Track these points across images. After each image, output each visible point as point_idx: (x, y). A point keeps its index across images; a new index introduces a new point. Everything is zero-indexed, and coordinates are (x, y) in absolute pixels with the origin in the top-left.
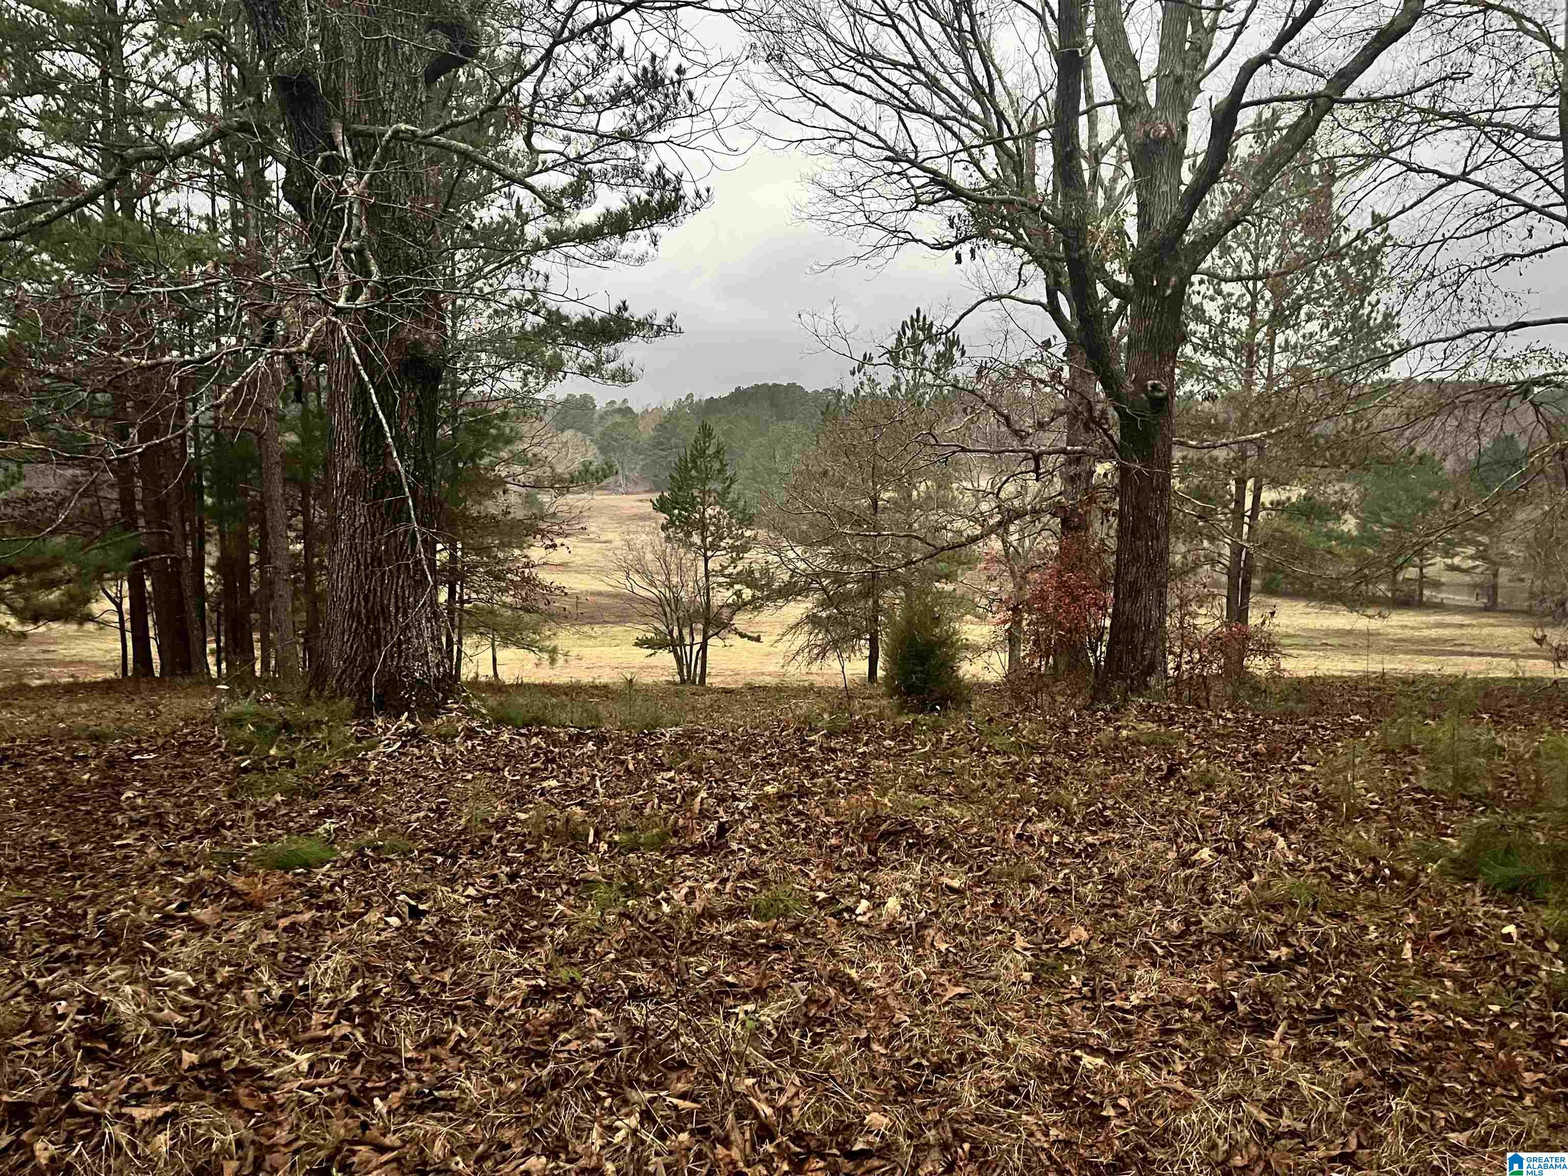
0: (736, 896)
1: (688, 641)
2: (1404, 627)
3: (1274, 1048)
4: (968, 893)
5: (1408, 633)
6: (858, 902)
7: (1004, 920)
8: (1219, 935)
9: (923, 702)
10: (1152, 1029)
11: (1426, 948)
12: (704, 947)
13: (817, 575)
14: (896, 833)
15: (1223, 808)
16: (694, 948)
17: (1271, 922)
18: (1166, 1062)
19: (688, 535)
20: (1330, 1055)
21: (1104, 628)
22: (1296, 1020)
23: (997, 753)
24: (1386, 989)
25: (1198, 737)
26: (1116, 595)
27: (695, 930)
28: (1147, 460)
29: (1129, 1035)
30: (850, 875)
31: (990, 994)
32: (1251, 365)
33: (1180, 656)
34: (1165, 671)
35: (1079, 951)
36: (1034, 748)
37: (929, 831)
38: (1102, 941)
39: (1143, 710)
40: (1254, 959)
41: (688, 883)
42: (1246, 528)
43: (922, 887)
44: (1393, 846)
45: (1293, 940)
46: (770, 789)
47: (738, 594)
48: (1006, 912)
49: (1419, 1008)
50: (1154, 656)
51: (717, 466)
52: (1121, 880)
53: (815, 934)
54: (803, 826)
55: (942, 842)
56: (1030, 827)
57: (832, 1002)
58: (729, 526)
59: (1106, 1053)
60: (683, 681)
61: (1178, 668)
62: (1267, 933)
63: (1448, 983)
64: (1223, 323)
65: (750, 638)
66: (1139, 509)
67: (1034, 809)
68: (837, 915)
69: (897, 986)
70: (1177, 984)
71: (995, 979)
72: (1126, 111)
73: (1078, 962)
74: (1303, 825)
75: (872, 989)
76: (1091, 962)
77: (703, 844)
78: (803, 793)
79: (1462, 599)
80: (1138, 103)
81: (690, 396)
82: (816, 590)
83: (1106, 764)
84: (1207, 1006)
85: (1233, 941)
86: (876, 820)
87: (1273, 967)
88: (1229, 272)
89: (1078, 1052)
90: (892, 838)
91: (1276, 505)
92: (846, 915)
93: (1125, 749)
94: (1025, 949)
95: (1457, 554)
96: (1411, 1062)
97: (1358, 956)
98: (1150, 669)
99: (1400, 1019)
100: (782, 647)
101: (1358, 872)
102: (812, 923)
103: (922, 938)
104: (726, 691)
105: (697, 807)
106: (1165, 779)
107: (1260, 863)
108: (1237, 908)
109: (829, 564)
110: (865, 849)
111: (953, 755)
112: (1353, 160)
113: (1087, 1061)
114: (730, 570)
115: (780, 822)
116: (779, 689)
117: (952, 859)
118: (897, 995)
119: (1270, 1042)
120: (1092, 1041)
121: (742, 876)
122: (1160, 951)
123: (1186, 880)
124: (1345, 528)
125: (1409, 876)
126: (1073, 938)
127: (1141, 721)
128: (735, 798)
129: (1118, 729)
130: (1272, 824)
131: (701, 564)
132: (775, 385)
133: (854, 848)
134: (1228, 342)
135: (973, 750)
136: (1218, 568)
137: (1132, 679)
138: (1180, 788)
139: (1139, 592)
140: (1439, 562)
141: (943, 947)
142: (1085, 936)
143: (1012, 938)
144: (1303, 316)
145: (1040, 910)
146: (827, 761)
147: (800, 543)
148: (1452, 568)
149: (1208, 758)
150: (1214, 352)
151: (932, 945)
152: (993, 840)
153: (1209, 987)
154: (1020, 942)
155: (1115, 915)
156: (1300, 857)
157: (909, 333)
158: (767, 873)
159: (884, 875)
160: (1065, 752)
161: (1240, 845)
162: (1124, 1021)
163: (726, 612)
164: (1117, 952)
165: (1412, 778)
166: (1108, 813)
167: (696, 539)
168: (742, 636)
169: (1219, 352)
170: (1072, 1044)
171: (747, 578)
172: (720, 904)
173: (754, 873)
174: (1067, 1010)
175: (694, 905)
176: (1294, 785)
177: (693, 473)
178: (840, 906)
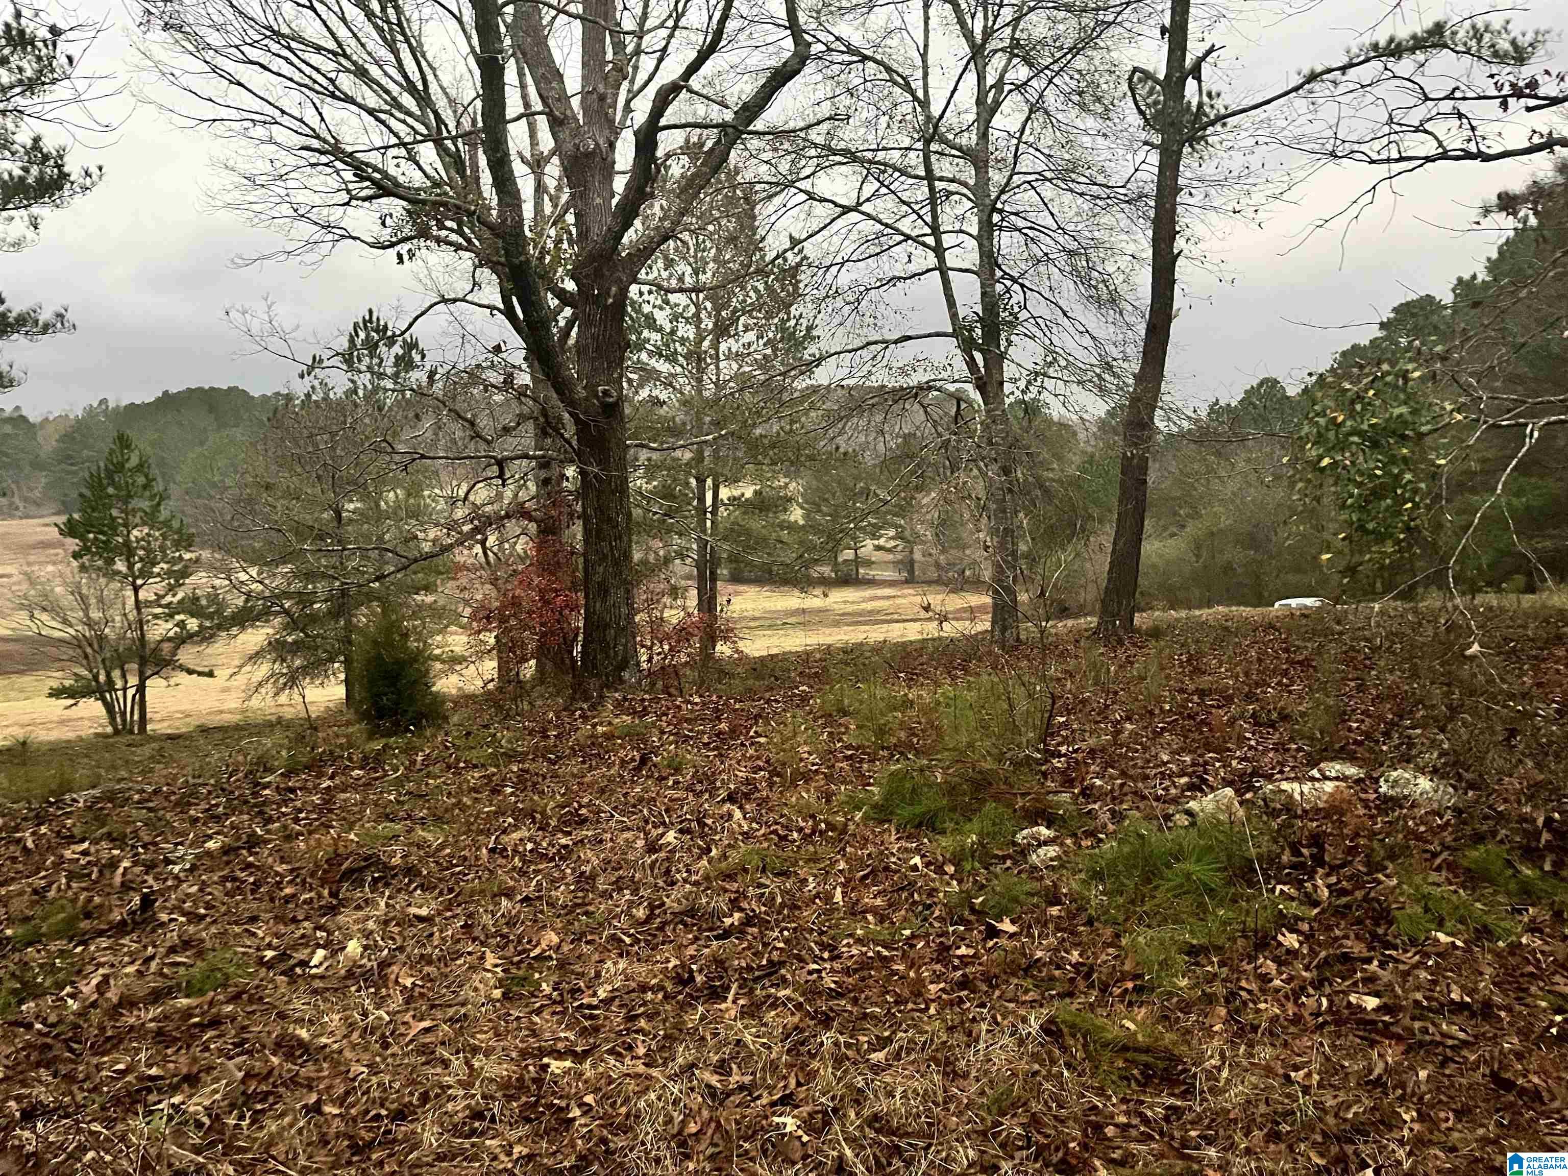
0: (162, 974)
1: (119, 684)
2: (845, 602)
3: (727, 1010)
4: (437, 920)
5: (850, 608)
6: (313, 952)
7: (474, 940)
8: (681, 913)
9: (397, 724)
10: (617, 1018)
11: (853, 890)
12: (121, 1041)
13: (277, 597)
14: (361, 870)
15: (690, 789)
16: (109, 1046)
17: (726, 891)
18: (630, 1048)
19: (110, 562)
20: (774, 1006)
21: (578, 628)
22: (745, 979)
23: (475, 766)
24: (822, 933)
25: (669, 724)
26: (586, 597)
27: (109, 1024)
28: (603, 463)
29: (596, 1030)
30: (306, 924)
31: (457, 1021)
32: (701, 371)
33: (651, 648)
34: (638, 664)
35: (550, 958)
36: (511, 756)
37: (396, 861)
38: (572, 942)
39: (618, 704)
40: (711, 929)
41: (101, 971)
42: (709, 523)
43: (386, 923)
44: (828, 801)
45: (744, 905)
46: (211, 845)
47: (181, 625)
48: (477, 932)
49: (848, 945)
50: (625, 650)
51: (141, 480)
52: (593, 877)
53: (261, 998)
54: (251, 880)
55: (411, 871)
56: (505, 839)
57: (276, 1072)
58: (163, 549)
59: (574, 1054)
60: (117, 732)
61: (650, 660)
62: (721, 903)
63: (870, 917)
64: (673, 332)
65: (200, 674)
66: (601, 510)
67: (510, 820)
68: (288, 973)
69: (355, 1035)
70: (641, 970)
71: (463, 1005)
72: (556, 124)
73: (549, 968)
74: (757, 795)
75: (325, 1046)
76: (563, 965)
77: (123, 922)
78: (253, 843)
79: (889, 574)
80: (566, 117)
81: (104, 401)
82: (279, 613)
83: (583, 762)
84: (669, 986)
85: (693, 917)
86: (335, 859)
87: (726, 934)
88: (674, 283)
89: (546, 1060)
90: (354, 876)
91: (733, 499)
92: (298, 970)
93: (601, 745)
94: (496, 966)
95: (881, 536)
96: (840, 995)
97: (799, 908)
98: (623, 665)
99: (832, 959)
100: (241, 680)
101: (800, 830)
102: (257, 987)
103: (384, 978)
104: (171, 737)
105: (118, 879)
106: (638, 769)
107: (717, 838)
108: (696, 884)
109: (289, 584)
110: (326, 892)
111: (428, 776)
112: (767, 187)
113: (556, 1066)
114: (169, 599)
115: (224, 879)
116: (237, 728)
117: (421, 886)
118: (354, 1047)
119: (723, 1006)
120: (560, 1046)
121: (172, 950)
122: (628, 940)
123: (652, 866)
124: (792, 519)
125: (840, 827)
126: (544, 945)
127: (617, 716)
128: (168, 862)
129: (594, 726)
130: (731, 798)
131: (129, 593)
132: (212, 389)
133: (312, 894)
134: (679, 349)
135: (449, 767)
136: (688, 561)
137: (607, 676)
138: (652, 776)
139: (606, 591)
140: (869, 544)
141: (408, 982)
142: (555, 939)
143: (482, 958)
144: (741, 328)
145: (511, 923)
146: (285, 803)
147: (253, 563)
148: (878, 548)
149: (676, 743)
150: (667, 359)
151: (397, 982)
152: (465, 858)
153: (670, 965)
154: (491, 959)
155: (586, 913)
156: (754, 825)
157: (362, 335)
158: (202, 941)
159: (346, 917)
160: (544, 756)
161: (702, 825)
162: (592, 1017)
163: (167, 647)
164: (585, 949)
165: (845, 738)
166: (583, 811)
167: (120, 566)
168: (190, 672)
169: (672, 358)
170: (542, 1052)
171: (192, 606)
172: (141, 989)
173: (186, 944)
174: (536, 1019)
175: (109, 995)
176: (751, 757)
177: (111, 490)
178: (292, 962)
